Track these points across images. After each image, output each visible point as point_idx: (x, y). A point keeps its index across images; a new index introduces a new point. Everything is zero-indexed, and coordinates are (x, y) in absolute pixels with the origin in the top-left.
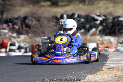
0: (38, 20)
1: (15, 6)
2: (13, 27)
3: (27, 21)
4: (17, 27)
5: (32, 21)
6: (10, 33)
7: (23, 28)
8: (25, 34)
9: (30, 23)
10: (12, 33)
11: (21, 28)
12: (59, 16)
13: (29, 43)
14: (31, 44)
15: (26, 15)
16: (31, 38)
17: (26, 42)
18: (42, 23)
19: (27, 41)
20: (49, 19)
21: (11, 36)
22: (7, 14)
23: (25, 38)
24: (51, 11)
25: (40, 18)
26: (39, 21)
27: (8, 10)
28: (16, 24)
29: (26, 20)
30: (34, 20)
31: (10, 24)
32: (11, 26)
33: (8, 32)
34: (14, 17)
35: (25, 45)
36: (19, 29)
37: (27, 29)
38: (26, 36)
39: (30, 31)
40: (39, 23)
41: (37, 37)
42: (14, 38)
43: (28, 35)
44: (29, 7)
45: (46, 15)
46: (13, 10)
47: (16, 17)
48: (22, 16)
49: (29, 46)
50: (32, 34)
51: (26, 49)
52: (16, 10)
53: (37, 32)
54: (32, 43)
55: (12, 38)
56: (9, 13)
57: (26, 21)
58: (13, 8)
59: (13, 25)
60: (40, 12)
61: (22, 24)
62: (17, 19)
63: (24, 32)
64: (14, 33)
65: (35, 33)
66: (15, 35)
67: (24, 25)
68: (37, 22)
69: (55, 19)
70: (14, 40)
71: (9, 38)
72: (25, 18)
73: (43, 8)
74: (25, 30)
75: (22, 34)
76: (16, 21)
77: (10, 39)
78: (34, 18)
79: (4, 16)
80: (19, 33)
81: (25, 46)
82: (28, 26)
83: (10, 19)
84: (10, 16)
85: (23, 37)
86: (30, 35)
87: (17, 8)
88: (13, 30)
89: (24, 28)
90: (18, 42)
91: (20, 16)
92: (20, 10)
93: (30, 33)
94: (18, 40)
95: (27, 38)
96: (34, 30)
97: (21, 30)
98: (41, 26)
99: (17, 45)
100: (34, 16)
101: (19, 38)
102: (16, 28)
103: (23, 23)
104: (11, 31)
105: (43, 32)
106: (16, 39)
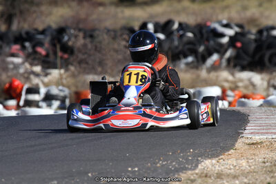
0: (90, 34)
1: (38, 5)
2: (35, 52)
3: (66, 38)
4: (42, 51)
5: (76, 37)
6: (27, 65)
7: (55, 53)
8: (61, 68)
9: (70, 43)
10: (32, 64)
11: (51, 52)
12: (137, 28)
13: (69, 87)
14: (74, 89)
15: (63, 25)
16: (73, 76)
17: (63, 86)
18: (100, 42)
19: (64, 81)
20: (114, 34)
21: (29, 70)
22: (19, 22)
23: (61, 75)
24: (120, 15)
25: (94, 30)
26: (91, 36)
27: (21, 12)
28: (40, 44)
29: (64, 34)
30: (81, 35)
31: (27, 44)
32: (30, 50)
33: (23, 63)
34: (36, 30)
35: (61, 90)
36: (47, 55)
37: (66, 56)
38: (62, 71)
39: (72, 59)
40: (91, 42)
41: (88, 73)
42: (37, 75)
43: (67, 70)
44: (69, 6)
45: (109, 24)
46: (35, 12)
47: (41, 28)
48: (54, 26)
49: (70, 94)
50: (76, 67)
51: (63, 101)
52: (42, 13)
53: (87, 63)
54: (77, 87)
55: (32, 77)
56: (25, 20)
57: (63, 37)
58: (34, 8)
59: (34, 47)
60: (94, 17)
61: (54, 45)
62: (43, 32)
63: (59, 61)
64: (36, 65)
65: (84, 65)
66: (38, 69)
67: (58, 47)
68: (88, 40)
69: (127, 32)
70: (35, 81)
71: (26, 75)
72: (61, 31)
73: (101, 9)
74: (62, 58)
75: (55, 67)
76: (40, 37)
77: (28, 79)
78: (80, 30)
79: (15, 27)
80: (48, 64)
81: (62, 94)
82: (67, 49)
83: (27, 33)
84: (26, 27)
85: (55, 73)
86: (72, 68)
87: (43, 8)
88: (34, 59)
89: (59, 54)
90: (46, 85)
91: (49, 27)
92: (50, 14)
93: (72, 64)
94: (46, 80)
95: (64, 76)
96: (81, 56)
97: (51, 58)
98: (96, 47)
99: (43, 91)
100: (81, 26)
101: (46, 75)
102: (40, 54)
103: (56, 41)
104: (30, 60)
105: (101, 63)
106: (42, 78)
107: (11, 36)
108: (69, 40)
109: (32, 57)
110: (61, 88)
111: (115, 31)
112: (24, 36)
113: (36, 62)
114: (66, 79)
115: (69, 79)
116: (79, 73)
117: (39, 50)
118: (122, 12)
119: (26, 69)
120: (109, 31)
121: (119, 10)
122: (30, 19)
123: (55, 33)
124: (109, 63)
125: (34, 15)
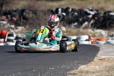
2: (12, 19)
3: (25, 14)
5: (29, 13)
6: (9, 25)
7: (20, 20)
8: (22, 26)
9: (27, 16)
10: (10, 24)
11: (18, 20)
12: (54, 10)
15: (24, 8)
16: (28, 29)
17: (23, 33)
18: (39, 16)
19: (24, 32)
20: (45, 13)
22: (6, 7)
23: (22, 29)
24: (47, 5)
25: (36, 11)
26: (35, 13)
27: (7, 3)
28: (14, 16)
30: (31, 12)
31: (9, 16)
32: (10, 18)
33: (7, 24)
34: (13, 10)
35: (22, 35)
36: (17, 21)
37: (25, 21)
38: (23, 27)
39: (27, 22)
40: (35, 16)
42: (13, 29)
43: (25, 27)
44: (27, 1)
45: (43, 8)
46: (12, 3)
47: (14, 9)
48: (20, 9)
50: (29, 26)
52: (15, 3)
53: (33, 24)
55: (11, 29)
56: (8, 6)
58: (12, 1)
59: (12, 17)
60: (37, 5)
61: (20, 17)
62: (15, 11)
63: (22, 23)
64: (12, 25)
65: (31, 25)
66: (13, 26)
67: (22, 17)
68: (34, 15)
69: (50, 12)
70: (12, 31)
71: (8, 29)
72: (23, 11)
73: (40, 2)
74: (23, 22)
75: (20, 26)
76: (14, 13)
77: (9, 30)
78: (31, 10)
79: (4, 9)
80: (17, 24)
81: (23, 37)
82: (25, 18)
83: (9, 11)
84: (8, 9)
85: (20, 28)
86: (27, 26)
87: (16, 1)
89: (22, 20)
90: (16, 33)
91: (18, 9)
92: (19, 4)
93: (27, 25)
94: (16, 31)
95: (24, 29)
96: (31, 21)
97: (19, 22)
98: (37, 18)
99: (15, 35)
100: (31, 9)
101: (16, 29)
102: (14, 20)
103: (21, 15)
104: (10, 22)
105: (39, 25)
106: (15, 30)
107: (2, 12)
108: (26, 14)
109: (11, 21)
110: (22, 34)
111: (45, 11)
112: (8, 12)
113: (12, 23)
114: (25, 30)
116: (30, 28)
117: (14, 18)
118: (48, 3)
119: (8, 26)
120: (42, 11)
121: (47, 3)
122: (10, 6)
123: (20, 12)
125: (12, 4)
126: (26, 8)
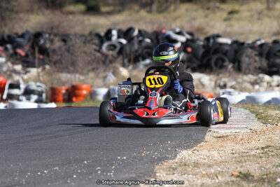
1: (17, 12)
2: (16, 53)
3: (42, 42)
4: (21, 52)
6: (10, 64)
7: (33, 54)
8: (39, 67)
9: (48, 45)
10: (13, 64)
11: (29, 53)
12: (102, 34)
13: (45, 83)
14: (49, 85)
15: (39, 30)
16: (49, 74)
17: (40, 81)
18: (73, 46)
19: (41, 79)
20: (85, 39)
21: (11, 69)
22: (1, 27)
23: (38, 73)
24: (87, 22)
26: (65, 41)
27: (3, 19)
28: (20, 46)
29: (40, 38)
30: (57, 39)
31: (9, 46)
32: (11, 51)
33: (6, 62)
34: (17, 34)
35: (39, 86)
36: (27, 56)
37: (41, 57)
38: (40, 70)
39: (46, 60)
40: (65, 45)
41: (62, 72)
42: (18, 73)
44: (44, 14)
45: (78, 29)
46: (14, 19)
47: (20, 32)
48: (32, 31)
49: (46, 89)
50: (51, 66)
51: (40, 95)
52: (20, 19)
53: (61, 63)
54: (52, 83)
55: (14, 75)
56: (6, 25)
57: (40, 41)
58: (14, 15)
59: (14, 48)
60: (66, 23)
61: (33, 48)
62: (22, 36)
63: (37, 61)
64: (17, 64)
65: (57, 65)
66: (19, 67)
67: (37, 49)
68: (62, 43)
70: (17, 78)
71: (8, 73)
72: (38, 35)
73: (70, 17)
74: (39, 59)
75: (34, 66)
76: (20, 40)
77: (10, 76)
78: (55, 35)
80: (27, 63)
81: (39, 89)
83: (9, 37)
84: (7, 31)
85: (34, 71)
86: (47, 67)
87: (21, 15)
89: (37, 55)
90: (26, 82)
91: (28, 32)
92: (28, 20)
93: (48, 64)
94: (26, 77)
96: (56, 58)
97: (30, 59)
99: (23, 86)
100: (55, 31)
101: (26, 73)
102: (20, 55)
104: (12, 60)
105: (73, 64)
106: (22, 75)
108: (45, 43)
109: (14, 58)
110: (38, 84)
112: (6, 39)
113: (17, 62)
114: (43, 76)
115: (45, 77)
116: (54, 72)
117: (19, 51)
118: (89, 20)
119: (9, 67)
122: (10, 25)
123: (32, 37)
124: (80, 64)
125: (14, 21)
126: (44, 30)
